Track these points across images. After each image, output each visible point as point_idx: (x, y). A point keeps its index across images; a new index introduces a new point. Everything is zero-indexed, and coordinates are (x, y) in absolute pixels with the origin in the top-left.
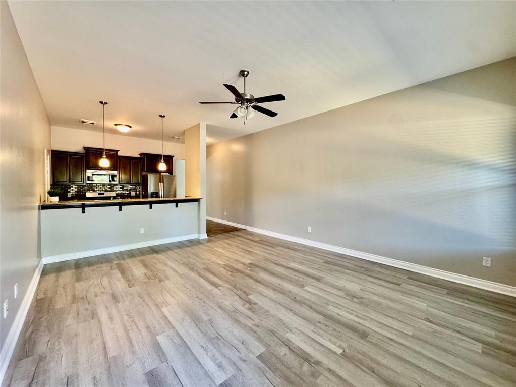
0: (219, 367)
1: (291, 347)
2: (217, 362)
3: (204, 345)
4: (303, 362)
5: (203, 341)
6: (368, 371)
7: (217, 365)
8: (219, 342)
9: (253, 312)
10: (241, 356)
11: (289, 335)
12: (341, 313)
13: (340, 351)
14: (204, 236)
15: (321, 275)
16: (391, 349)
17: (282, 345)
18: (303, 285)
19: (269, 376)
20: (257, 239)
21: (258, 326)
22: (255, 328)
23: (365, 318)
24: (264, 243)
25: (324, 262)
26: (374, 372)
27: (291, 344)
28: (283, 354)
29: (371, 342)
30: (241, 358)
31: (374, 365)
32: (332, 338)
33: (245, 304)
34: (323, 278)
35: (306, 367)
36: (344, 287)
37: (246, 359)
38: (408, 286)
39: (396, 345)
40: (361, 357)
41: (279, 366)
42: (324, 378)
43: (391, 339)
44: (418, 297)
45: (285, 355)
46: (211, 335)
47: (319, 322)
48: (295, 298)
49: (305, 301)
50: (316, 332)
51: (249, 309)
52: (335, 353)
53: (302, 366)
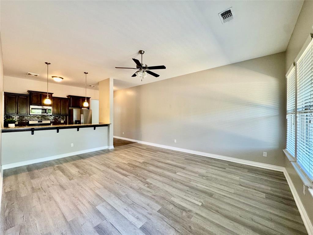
0: (137, 219)
1: (175, 205)
2: (136, 216)
3: (126, 209)
4: (183, 211)
5: (125, 207)
6: (215, 212)
7: (136, 218)
8: (135, 206)
9: (151, 188)
10: (148, 212)
11: (173, 199)
12: (198, 185)
13: (200, 204)
14: (112, 147)
15: (185, 166)
16: (225, 200)
17: (169, 204)
18: (175, 172)
19: (166, 220)
20: (145, 148)
21: (155, 196)
22: (153, 197)
23: (211, 187)
24: (149, 150)
25: (185, 159)
26: (218, 212)
27: (174, 203)
28: (171, 208)
29: (215, 198)
30: (148, 213)
31: (218, 209)
32: (196, 198)
33: (145, 185)
34: (186, 167)
35: (184, 214)
36: (198, 171)
37: (152, 213)
38: (229, 169)
39: (227, 198)
40: (211, 206)
41: (170, 215)
42: (195, 218)
43: (225, 196)
44: (235, 174)
45: (173, 209)
46: (129, 202)
47: (187, 191)
48: (172, 179)
49: (178, 180)
50: (186, 196)
51: (148, 187)
52: (198, 205)
53: (182, 213)
